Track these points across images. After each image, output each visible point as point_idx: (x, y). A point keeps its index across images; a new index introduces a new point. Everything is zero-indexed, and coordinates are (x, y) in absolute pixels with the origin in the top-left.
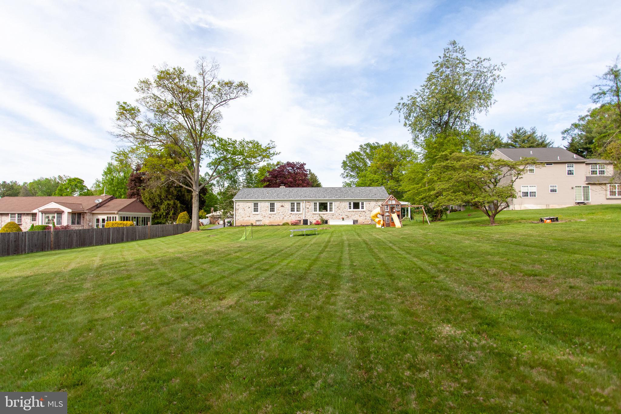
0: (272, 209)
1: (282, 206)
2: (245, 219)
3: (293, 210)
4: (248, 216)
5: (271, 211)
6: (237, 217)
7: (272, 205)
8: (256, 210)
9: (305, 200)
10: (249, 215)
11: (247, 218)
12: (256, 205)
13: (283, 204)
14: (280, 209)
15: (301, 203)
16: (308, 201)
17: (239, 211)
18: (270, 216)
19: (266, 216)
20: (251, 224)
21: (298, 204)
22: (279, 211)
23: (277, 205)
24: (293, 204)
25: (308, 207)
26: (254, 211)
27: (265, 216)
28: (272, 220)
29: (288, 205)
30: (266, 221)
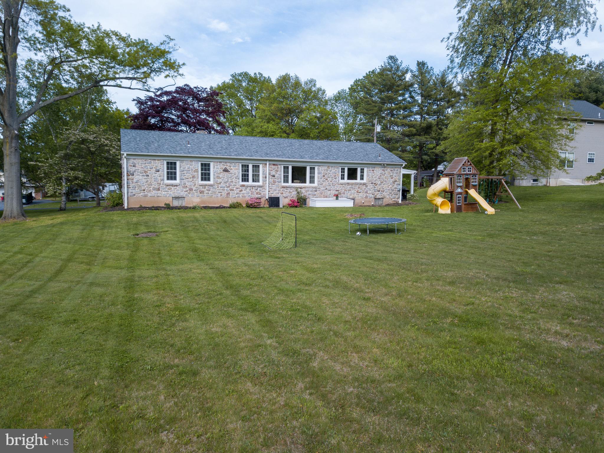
0: (206, 176)
1: (226, 170)
2: (149, 195)
3: (245, 178)
4: (154, 189)
5: (202, 180)
6: (130, 191)
7: (205, 167)
8: (172, 176)
9: (270, 160)
10: (157, 186)
11: (154, 193)
12: (172, 166)
13: (228, 166)
14: (221, 176)
15: (261, 166)
16: (274, 163)
17: (136, 178)
18: (201, 189)
19: (194, 188)
20: (166, 204)
21: (256, 168)
22: (219, 180)
23: (214, 168)
24: (245, 168)
25: (273, 173)
26: (168, 179)
27: (191, 190)
28: (205, 197)
29: (237, 170)
30: (194, 200)
